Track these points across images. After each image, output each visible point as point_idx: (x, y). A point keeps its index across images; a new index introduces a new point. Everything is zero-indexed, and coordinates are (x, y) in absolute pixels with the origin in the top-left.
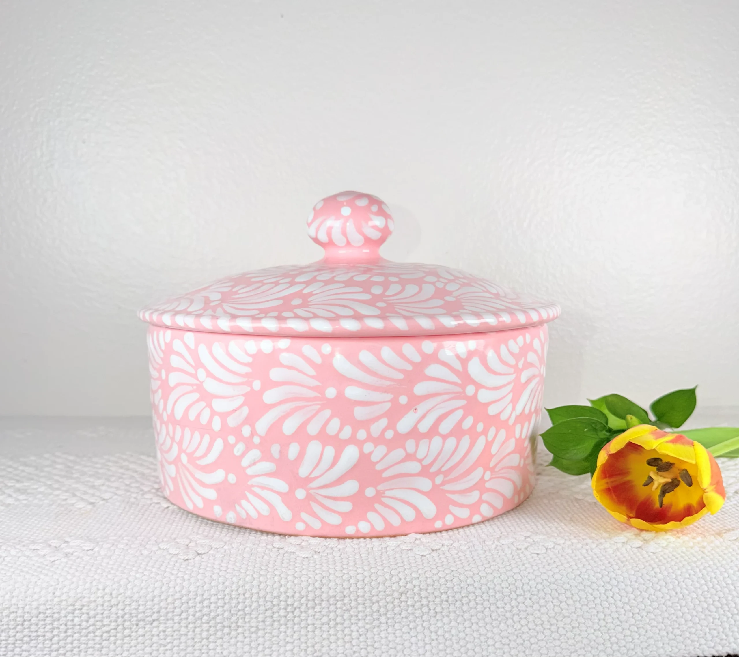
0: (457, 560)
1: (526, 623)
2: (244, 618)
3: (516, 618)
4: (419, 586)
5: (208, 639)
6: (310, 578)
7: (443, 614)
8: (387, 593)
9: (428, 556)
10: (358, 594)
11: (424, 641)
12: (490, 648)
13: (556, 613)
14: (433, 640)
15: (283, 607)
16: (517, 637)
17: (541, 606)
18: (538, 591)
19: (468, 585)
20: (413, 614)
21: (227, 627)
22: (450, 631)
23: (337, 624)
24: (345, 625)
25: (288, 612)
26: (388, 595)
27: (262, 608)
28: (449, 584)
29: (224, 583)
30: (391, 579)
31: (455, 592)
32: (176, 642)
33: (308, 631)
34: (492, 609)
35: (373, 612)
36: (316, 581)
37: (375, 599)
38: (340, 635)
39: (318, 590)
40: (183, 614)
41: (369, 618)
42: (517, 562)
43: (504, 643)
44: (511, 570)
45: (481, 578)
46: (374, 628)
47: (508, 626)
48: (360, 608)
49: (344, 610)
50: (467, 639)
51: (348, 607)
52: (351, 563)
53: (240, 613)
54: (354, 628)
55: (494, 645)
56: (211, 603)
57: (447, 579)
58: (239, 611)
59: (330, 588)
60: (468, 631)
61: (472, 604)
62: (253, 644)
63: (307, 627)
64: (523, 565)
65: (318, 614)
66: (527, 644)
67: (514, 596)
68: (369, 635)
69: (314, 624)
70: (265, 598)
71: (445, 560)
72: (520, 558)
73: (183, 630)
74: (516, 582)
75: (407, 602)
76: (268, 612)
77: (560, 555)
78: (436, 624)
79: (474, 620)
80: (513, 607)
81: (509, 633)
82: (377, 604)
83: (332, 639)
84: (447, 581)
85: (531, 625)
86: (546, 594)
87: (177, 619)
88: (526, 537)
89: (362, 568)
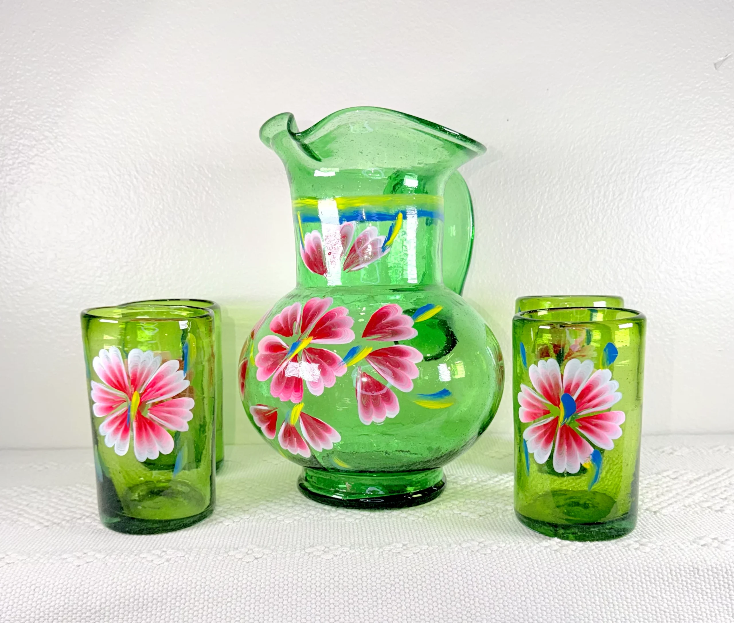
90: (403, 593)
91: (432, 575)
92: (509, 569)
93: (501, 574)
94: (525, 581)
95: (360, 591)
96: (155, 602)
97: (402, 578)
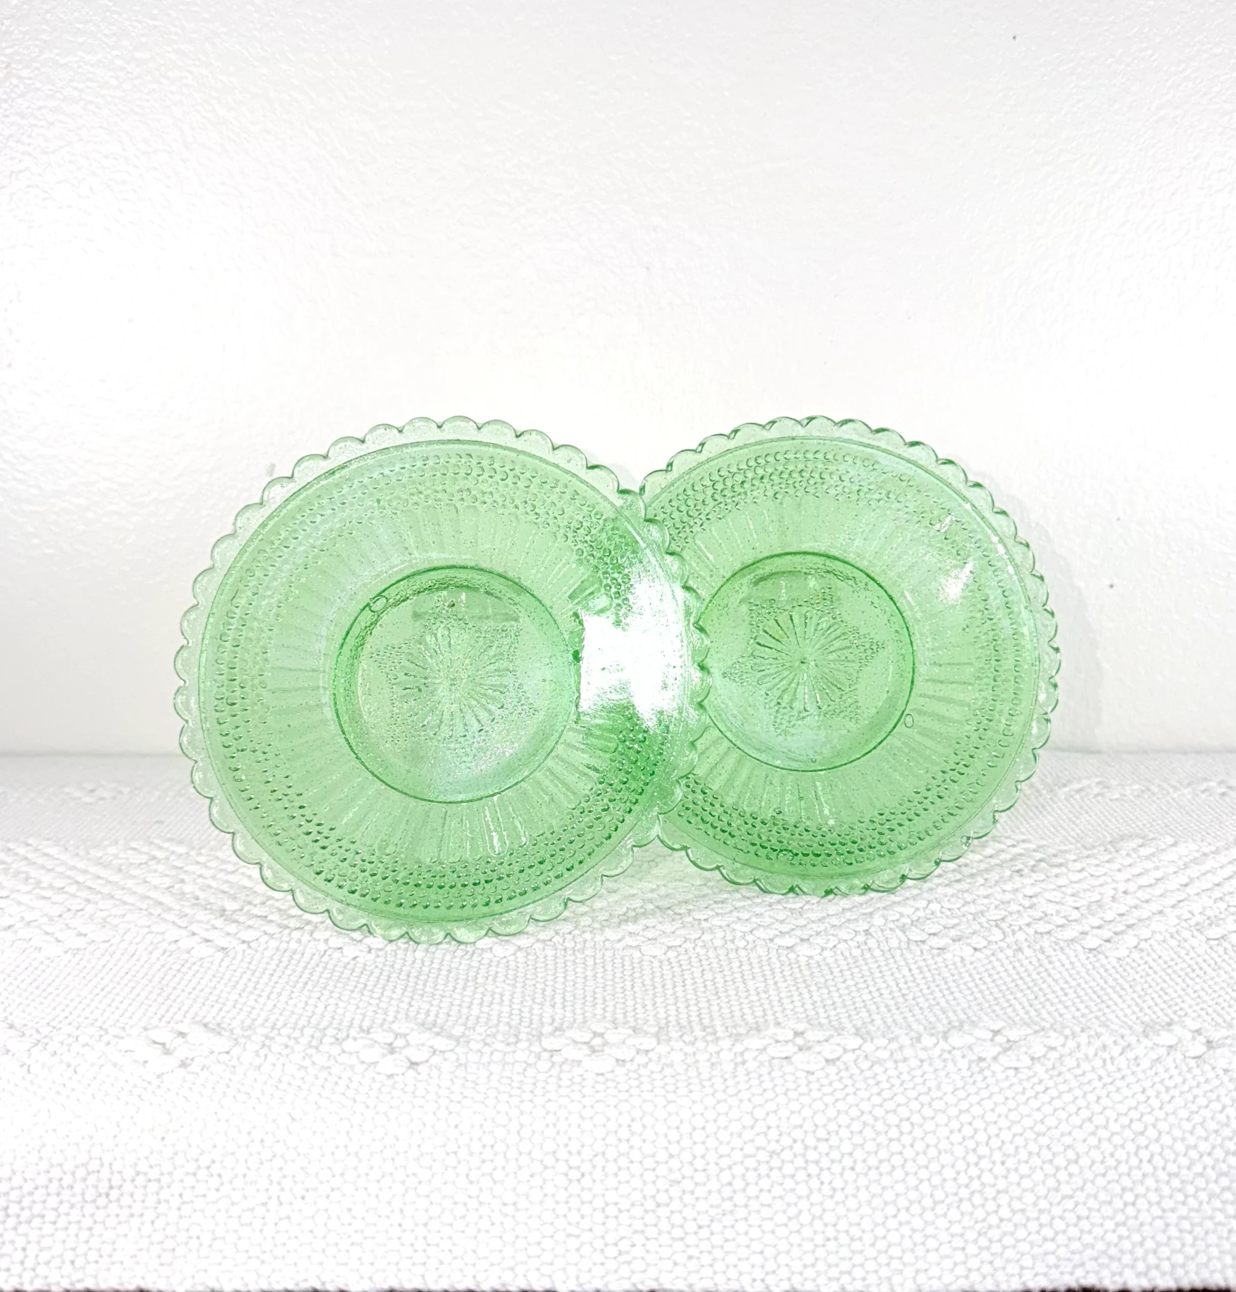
90: (801, 1176)
91: (880, 1126)
92: (1085, 1114)
93: (1064, 1128)
94: (1130, 1147)
95: (688, 1170)
96: (140, 1180)
97: (798, 1134)
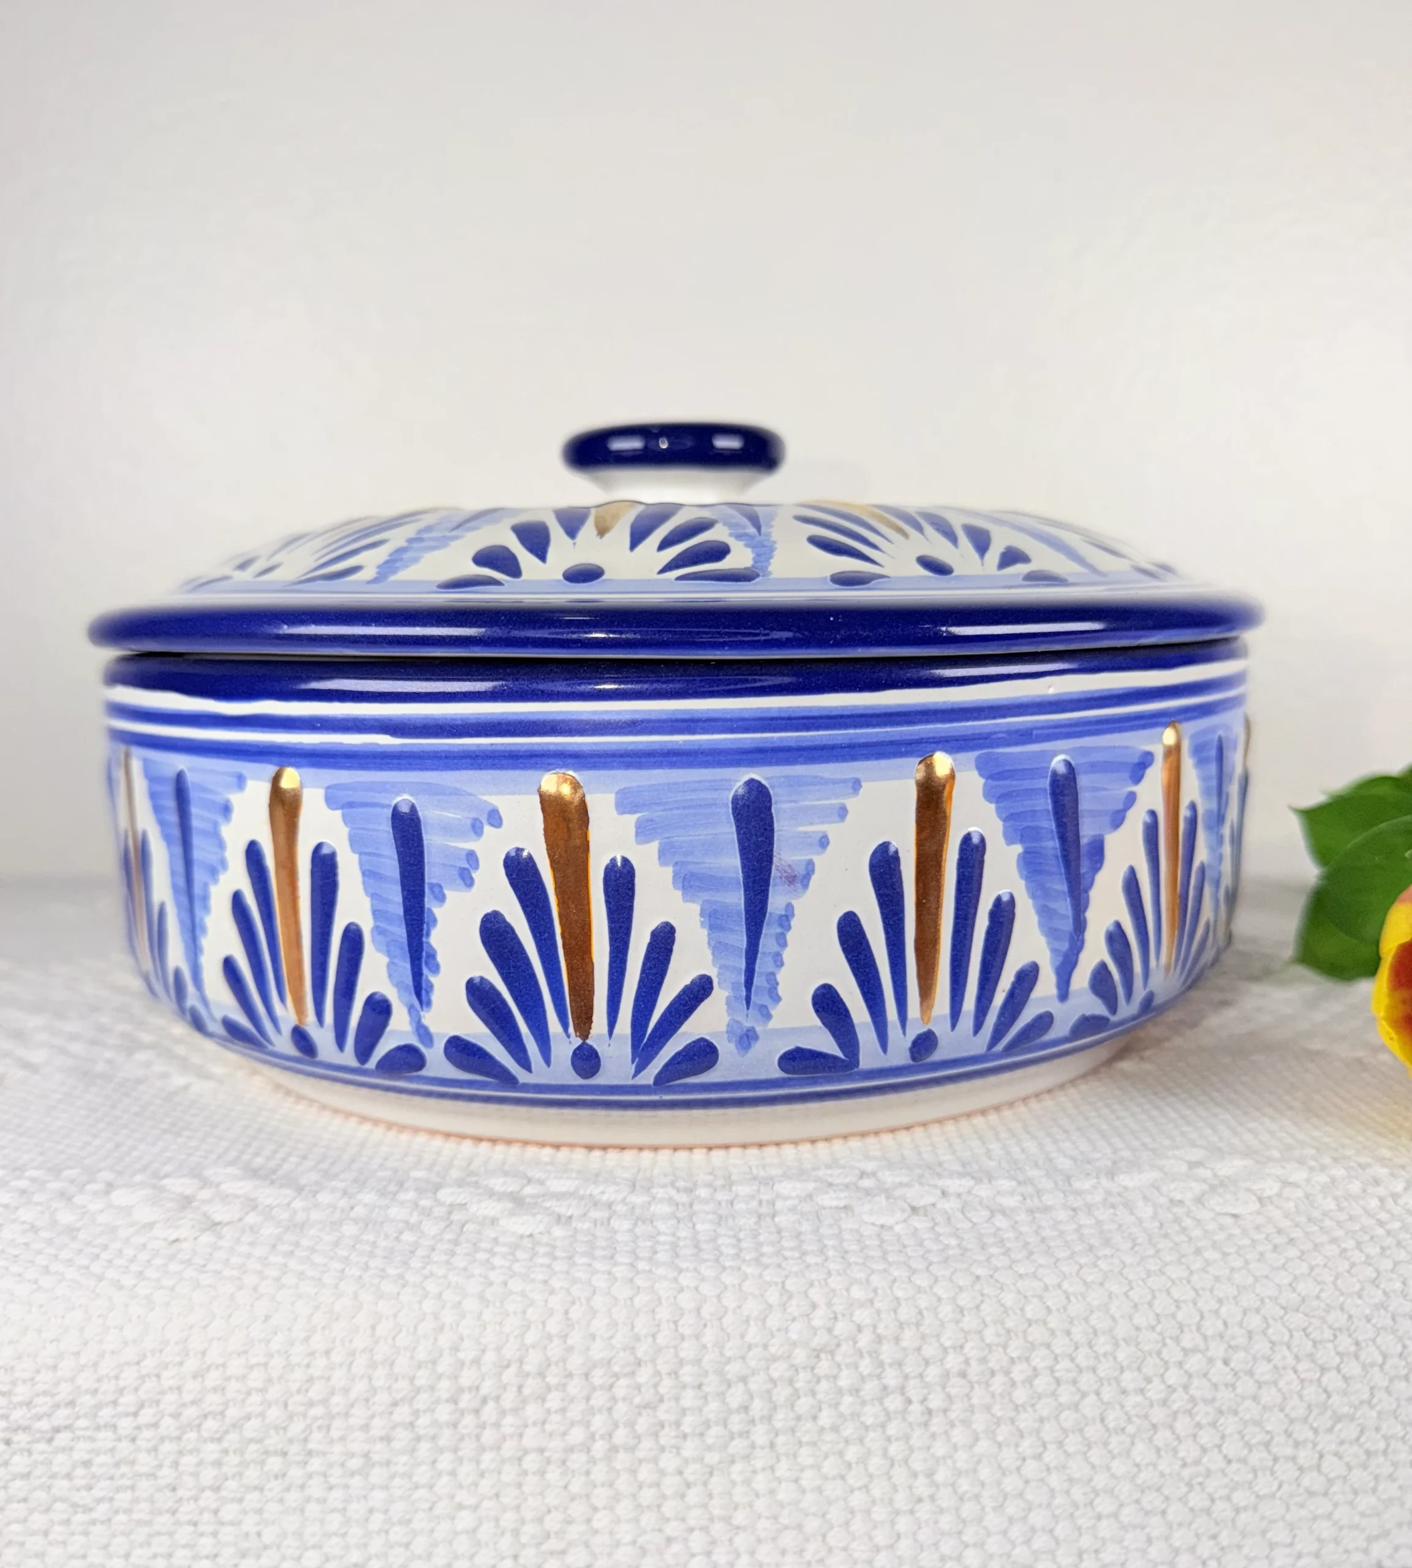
0: (990, 1240)
1: (1217, 1441)
2: (328, 1428)
3: (1183, 1425)
4: (875, 1327)
5: (217, 1489)
6: (532, 1303)
7: (953, 1415)
8: (773, 1350)
9: (898, 1229)
10: (682, 1354)
11: (891, 1501)
12: (1104, 1523)
13: (1309, 1408)
14: (920, 1500)
15: (445, 1395)
16: (1189, 1485)
17: (1260, 1384)
18: (1250, 1334)
19: (1030, 1323)
20: (855, 1416)
21: (276, 1453)
22: (975, 1471)
23: (614, 1449)
24: (640, 1454)
25: (462, 1413)
26: (774, 1359)
27: (382, 1399)
28: (970, 1322)
29: (267, 1318)
30: (784, 1306)
31: (989, 1346)
32: (122, 1499)
33: (525, 1473)
34: (1106, 1397)
35: (730, 1412)
36: (551, 1313)
37: (734, 1370)
38: (623, 1484)
39: (556, 1341)
40: (143, 1412)
41: (715, 1431)
42: (1176, 1244)
43: (1149, 1507)
44: (1162, 1272)
45: (1068, 1298)
46: (733, 1462)
47: (1158, 1450)
48: (689, 1399)
49: (638, 1407)
50: (1029, 1496)
51: (648, 1395)
52: (663, 1256)
53: (313, 1412)
54: (668, 1461)
55: (1115, 1515)
56: (228, 1379)
57: (961, 1303)
58: (311, 1404)
59: (593, 1337)
60: (1031, 1468)
61: (1042, 1383)
62: (357, 1509)
63: (520, 1459)
64: (1198, 1252)
65: (555, 1418)
66: (1222, 1509)
67: (1172, 1353)
68: (717, 1483)
69: (542, 1451)
70: (392, 1364)
71: (953, 1242)
72: (1184, 1230)
73: (146, 1463)
74: (1178, 1307)
75: (835, 1377)
76: (398, 1410)
77: (1302, 1219)
78: (929, 1448)
79: (1050, 1432)
80: (1171, 1389)
81: (1162, 1475)
82: (741, 1385)
83: (601, 1496)
84: (961, 1311)
85: (1232, 1448)
86: (1273, 1343)
87: (126, 1425)
88: (1193, 1165)
89: (696, 1270)
